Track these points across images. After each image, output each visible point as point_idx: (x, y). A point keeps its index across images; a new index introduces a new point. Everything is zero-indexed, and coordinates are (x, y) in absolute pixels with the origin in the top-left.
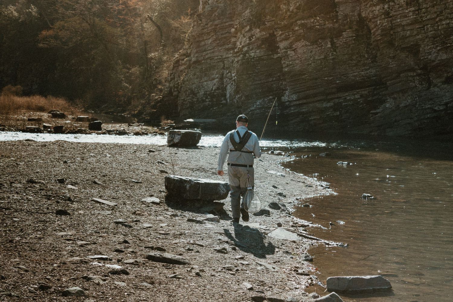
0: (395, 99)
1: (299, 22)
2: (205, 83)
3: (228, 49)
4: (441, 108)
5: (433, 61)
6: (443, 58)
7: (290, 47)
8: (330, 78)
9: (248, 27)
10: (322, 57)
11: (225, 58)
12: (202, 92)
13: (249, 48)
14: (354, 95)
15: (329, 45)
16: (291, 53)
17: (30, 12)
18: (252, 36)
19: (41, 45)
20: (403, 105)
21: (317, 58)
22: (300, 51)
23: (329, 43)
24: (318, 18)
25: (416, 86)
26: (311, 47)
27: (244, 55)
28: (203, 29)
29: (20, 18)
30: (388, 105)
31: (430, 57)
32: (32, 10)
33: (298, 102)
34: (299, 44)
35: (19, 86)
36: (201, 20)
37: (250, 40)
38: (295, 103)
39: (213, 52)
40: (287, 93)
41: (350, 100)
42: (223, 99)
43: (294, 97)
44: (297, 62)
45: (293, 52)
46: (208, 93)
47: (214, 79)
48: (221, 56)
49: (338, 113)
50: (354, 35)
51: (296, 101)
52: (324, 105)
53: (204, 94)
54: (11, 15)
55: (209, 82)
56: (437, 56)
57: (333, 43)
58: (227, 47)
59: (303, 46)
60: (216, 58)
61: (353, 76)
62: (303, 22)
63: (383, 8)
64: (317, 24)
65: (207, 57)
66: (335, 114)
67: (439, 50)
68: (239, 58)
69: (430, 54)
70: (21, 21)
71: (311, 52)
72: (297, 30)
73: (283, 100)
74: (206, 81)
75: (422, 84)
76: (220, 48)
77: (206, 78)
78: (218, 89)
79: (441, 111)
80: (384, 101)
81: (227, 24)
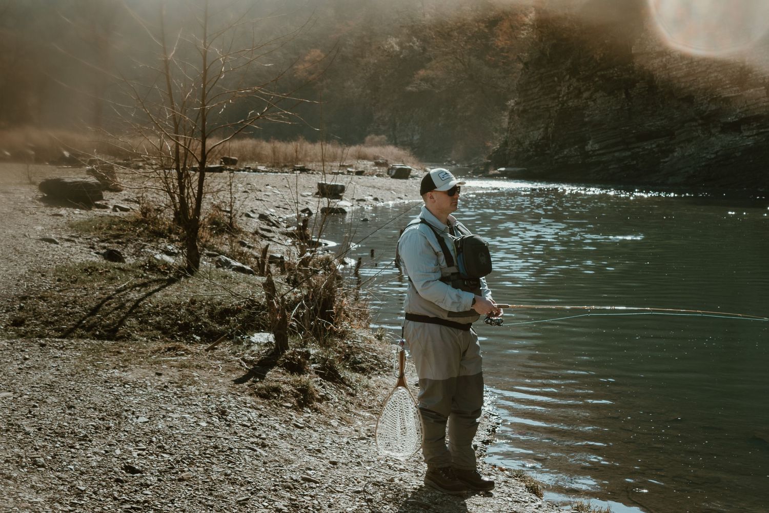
0: (682, 147)
1: (599, 73)
2: (531, 133)
3: (554, 98)
4: (713, 156)
5: (705, 112)
6: (713, 109)
7: (590, 98)
8: (627, 128)
9: (568, 77)
10: (619, 107)
11: (551, 107)
12: (527, 142)
13: (568, 97)
14: (651, 144)
15: (624, 96)
16: (591, 103)
17: (411, 46)
18: (570, 85)
19: (410, 88)
20: (687, 154)
21: (614, 108)
22: (599, 101)
23: (624, 94)
24: (616, 69)
25: (699, 136)
26: (608, 98)
27: (563, 105)
28: (530, 78)
29: (401, 53)
30: (676, 154)
31: (701, 107)
32: (414, 43)
33: (601, 152)
34: (598, 95)
35: (383, 136)
36: (528, 68)
37: (569, 89)
38: (598, 152)
39: (540, 101)
40: (591, 142)
41: (647, 149)
42: (547, 149)
43: (597, 146)
44: (597, 112)
45: (592, 103)
46: (533, 142)
47: (539, 129)
48: (547, 105)
49: (635, 162)
50: (647, 86)
51: (598, 150)
52: (624, 154)
53: (530, 144)
54: (392, 49)
55: (535, 132)
56: (707, 107)
57: (627, 94)
58: (552, 95)
59: (601, 96)
60: (542, 107)
61: (648, 126)
62: (603, 73)
63: (662, 61)
64: (616, 75)
65: (533, 106)
66: (632, 163)
67: (709, 102)
68: (558, 108)
69: (702, 104)
70: (403, 57)
71: (609, 102)
72: (597, 81)
73: (586, 150)
74: (532, 131)
75: (704, 134)
76: (546, 97)
77: (532, 128)
78: (543, 138)
79: (713, 159)
80: (673, 151)
81: (552, 72)
